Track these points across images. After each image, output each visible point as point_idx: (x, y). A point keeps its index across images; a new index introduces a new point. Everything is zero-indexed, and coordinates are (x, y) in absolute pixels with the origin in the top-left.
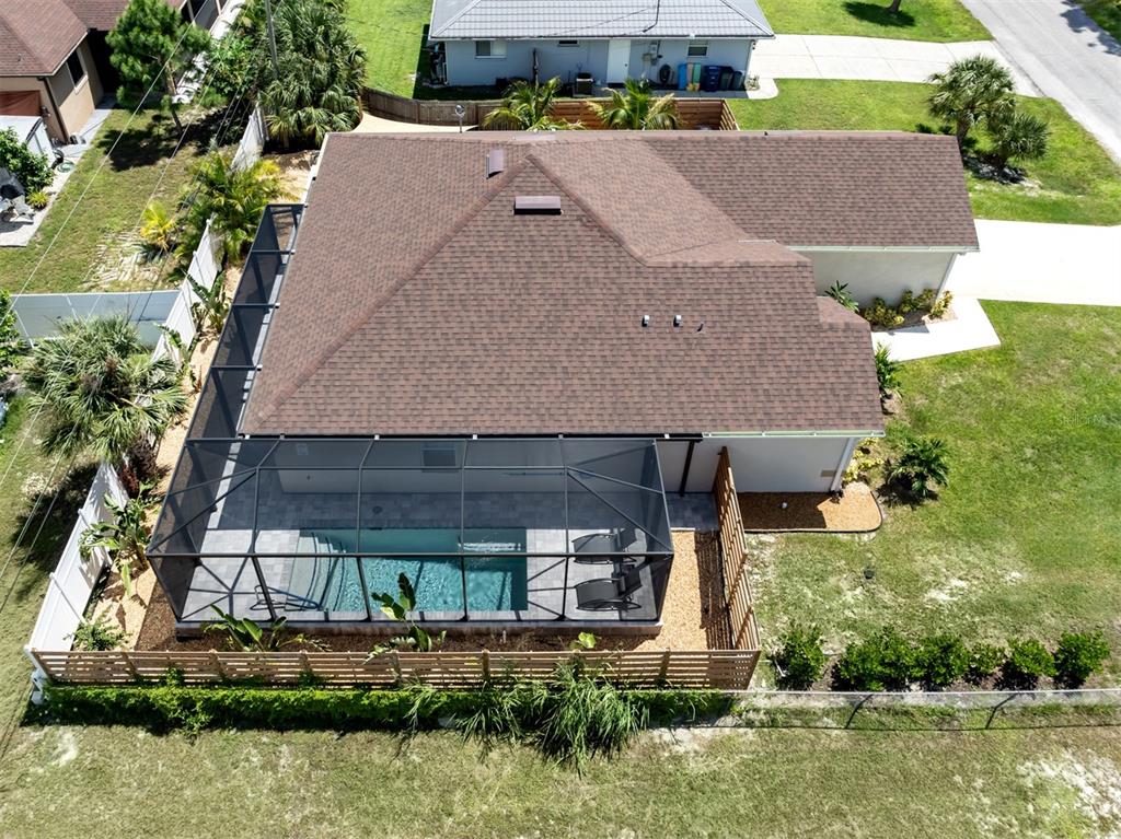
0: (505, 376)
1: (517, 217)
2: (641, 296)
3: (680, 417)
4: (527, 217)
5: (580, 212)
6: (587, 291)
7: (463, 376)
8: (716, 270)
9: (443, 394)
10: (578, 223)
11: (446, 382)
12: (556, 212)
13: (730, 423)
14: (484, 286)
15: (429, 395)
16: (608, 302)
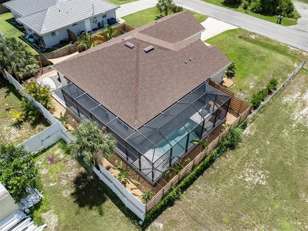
0: (173, 86)
1: (147, 53)
2: (181, 58)
3: (205, 77)
4: (149, 52)
5: (157, 47)
6: (172, 62)
7: (166, 91)
8: (188, 47)
9: (166, 97)
10: (159, 49)
11: (164, 94)
12: (153, 49)
13: (212, 73)
14: (154, 71)
15: (163, 98)
16: (177, 62)
